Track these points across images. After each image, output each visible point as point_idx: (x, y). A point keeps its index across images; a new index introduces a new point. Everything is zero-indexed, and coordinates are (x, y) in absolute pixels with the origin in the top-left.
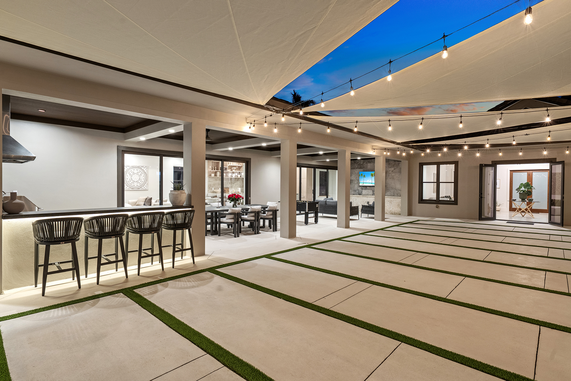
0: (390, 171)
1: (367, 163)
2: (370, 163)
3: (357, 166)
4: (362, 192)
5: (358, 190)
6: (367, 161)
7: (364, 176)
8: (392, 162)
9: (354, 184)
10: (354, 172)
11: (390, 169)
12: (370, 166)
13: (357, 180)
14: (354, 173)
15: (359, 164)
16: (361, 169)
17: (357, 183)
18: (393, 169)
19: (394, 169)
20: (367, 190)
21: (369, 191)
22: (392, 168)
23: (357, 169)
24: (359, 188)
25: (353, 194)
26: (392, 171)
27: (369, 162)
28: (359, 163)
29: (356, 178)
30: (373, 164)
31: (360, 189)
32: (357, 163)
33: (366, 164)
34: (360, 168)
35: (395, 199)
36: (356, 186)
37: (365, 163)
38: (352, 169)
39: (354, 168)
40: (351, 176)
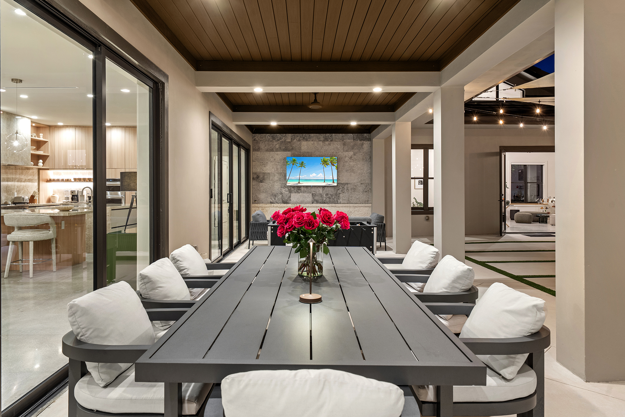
0: (346, 157)
1: (299, 140)
2: (307, 140)
3: (277, 146)
4: (290, 197)
5: (281, 193)
6: (301, 137)
7: (302, 165)
8: (349, 141)
9: (271, 182)
10: (272, 157)
11: (346, 154)
12: (306, 147)
13: (278, 173)
14: (272, 159)
15: (282, 142)
16: (288, 152)
17: (280, 180)
18: (351, 153)
19: (354, 155)
20: (300, 194)
21: (306, 195)
22: (350, 151)
23: (278, 153)
24: (283, 191)
25: (271, 203)
26: (351, 158)
27: (304, 138)
28: (283, 140)
29: (277, 169)
30: (312, 142)
31: (285, 191)
32: (278, 140)
33: (299, 143)
34: (286, 150)
35: (357, 209)
36: (277, 187)
37: (295, 140)
38: (267, 150)
39: (272, 150)
40: (265, 165)
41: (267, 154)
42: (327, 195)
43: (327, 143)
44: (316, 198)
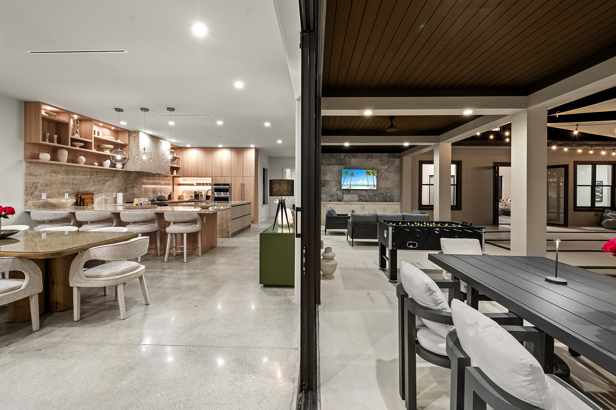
0: (382, 169)
1: (350, 158)
2: (355, 158)
3: (334, 162)
4: (343, 197)
5: (337, 195)
6: (351, 155)
7: (352, 175)
8: (385, 158)
9: (330, 186)
10: (331, 169)
11: (383, 167)
12: (354, 162)
13: (335, 181)
14: (331, 171)
15: (338, 159)
16: (342, 166)
17: (336, 186)
18: (386, 167)
19: (389, 168)
20: (350, 195)
21: (354, 196)
22: (386, 165)
23: (335, 166)
24: (338, 192)
25: (330, 201)
26: (386, 170)
27: (353, 156)
28: (338, 157)
29: (334, 177)
30: (359, 159)
31: (339, 193)
32: (335, 158)
33: (349, 159)
34: (340, 164)
35: (390, 206)
36: (334, 190)
37: (347, 158)
38: (327, 165)
39: (331, 165)
40: (325, 175)
41: (328, 167)
42: (369, 196)
43: (369, 159)
44: (361, 198)
